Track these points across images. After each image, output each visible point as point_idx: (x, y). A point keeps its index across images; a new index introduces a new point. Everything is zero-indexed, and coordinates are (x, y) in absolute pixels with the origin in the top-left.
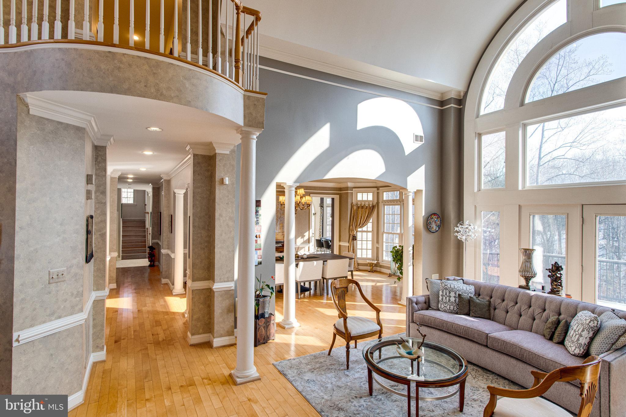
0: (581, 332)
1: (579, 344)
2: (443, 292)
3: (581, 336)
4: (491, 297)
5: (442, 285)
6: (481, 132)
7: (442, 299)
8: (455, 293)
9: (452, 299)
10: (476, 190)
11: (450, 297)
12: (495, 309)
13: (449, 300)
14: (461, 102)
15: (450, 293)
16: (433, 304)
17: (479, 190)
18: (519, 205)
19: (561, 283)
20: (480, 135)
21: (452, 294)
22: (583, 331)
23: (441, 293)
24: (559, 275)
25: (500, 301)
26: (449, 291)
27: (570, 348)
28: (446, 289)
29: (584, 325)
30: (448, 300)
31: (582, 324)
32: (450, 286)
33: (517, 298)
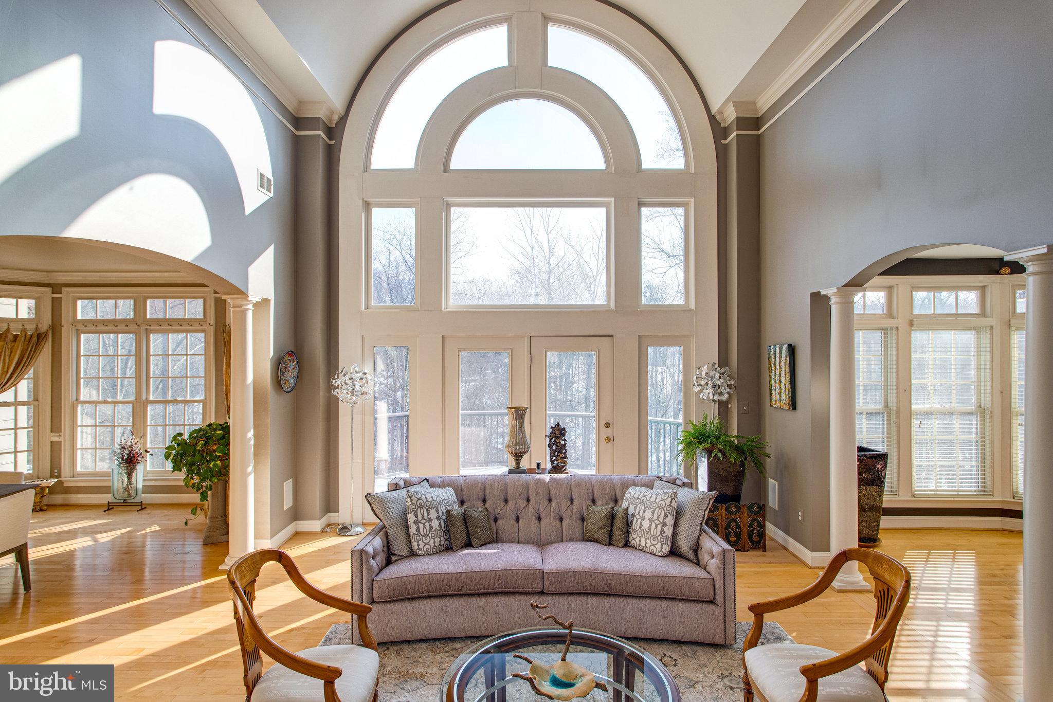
0: (664, 519)
1: (665, 538)
2: (416, 515)
3: (664, 525)
4: (484, 501)
5: (411, 501)
6: (371, 200)
7: (418, 530)
8: (437, 511)
9: (435, 524)
10: (363, 308)
11: (430, 520)
12: (496, 520)
13: (431, 527)
14: (334, 131)
15: (428, 513)
16: (400, 547)
17: (367, 308)
18: (443, 336)
19: (565, 453)
20: (367, 206)
21: (433, 514)
22: (666, 517)
23: (411, 518)
24: (563, 443)
25: (502, 504)
26: (427, 510)
27: (652, 548)
28: (421, 507)
29: (665, 509)
30: (428, 529)
31: (661, 508)
32: (426, 498)
33: (528, 492)
